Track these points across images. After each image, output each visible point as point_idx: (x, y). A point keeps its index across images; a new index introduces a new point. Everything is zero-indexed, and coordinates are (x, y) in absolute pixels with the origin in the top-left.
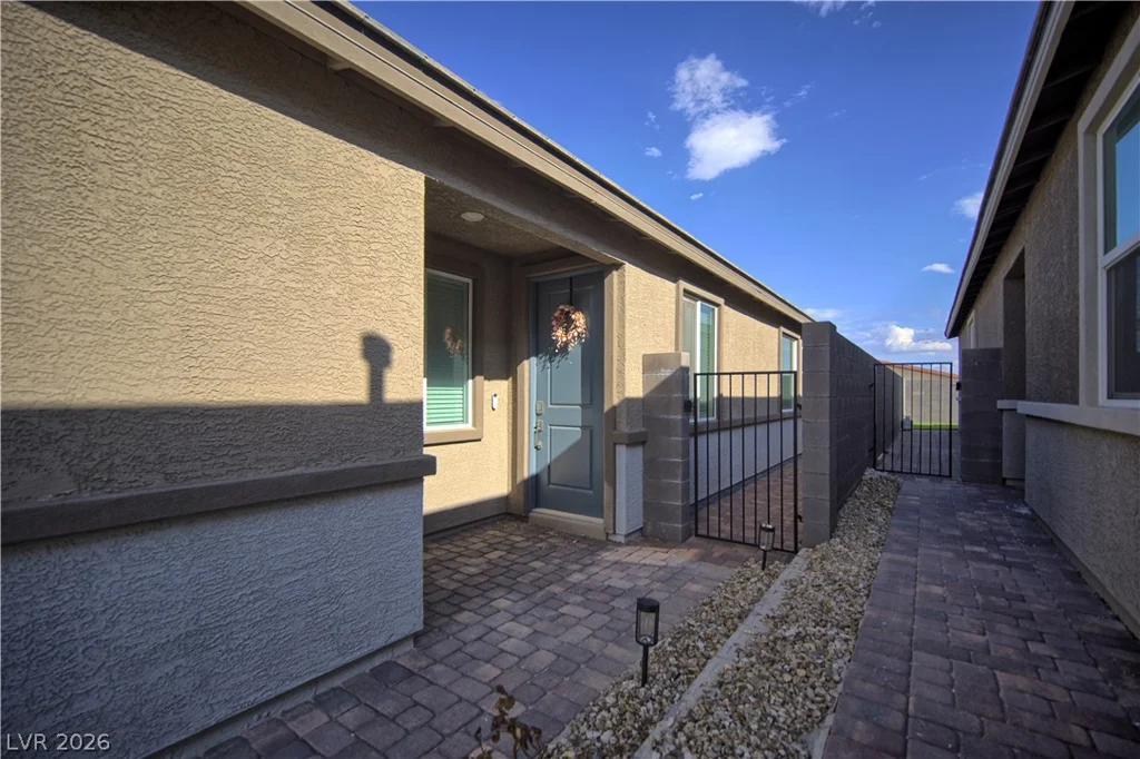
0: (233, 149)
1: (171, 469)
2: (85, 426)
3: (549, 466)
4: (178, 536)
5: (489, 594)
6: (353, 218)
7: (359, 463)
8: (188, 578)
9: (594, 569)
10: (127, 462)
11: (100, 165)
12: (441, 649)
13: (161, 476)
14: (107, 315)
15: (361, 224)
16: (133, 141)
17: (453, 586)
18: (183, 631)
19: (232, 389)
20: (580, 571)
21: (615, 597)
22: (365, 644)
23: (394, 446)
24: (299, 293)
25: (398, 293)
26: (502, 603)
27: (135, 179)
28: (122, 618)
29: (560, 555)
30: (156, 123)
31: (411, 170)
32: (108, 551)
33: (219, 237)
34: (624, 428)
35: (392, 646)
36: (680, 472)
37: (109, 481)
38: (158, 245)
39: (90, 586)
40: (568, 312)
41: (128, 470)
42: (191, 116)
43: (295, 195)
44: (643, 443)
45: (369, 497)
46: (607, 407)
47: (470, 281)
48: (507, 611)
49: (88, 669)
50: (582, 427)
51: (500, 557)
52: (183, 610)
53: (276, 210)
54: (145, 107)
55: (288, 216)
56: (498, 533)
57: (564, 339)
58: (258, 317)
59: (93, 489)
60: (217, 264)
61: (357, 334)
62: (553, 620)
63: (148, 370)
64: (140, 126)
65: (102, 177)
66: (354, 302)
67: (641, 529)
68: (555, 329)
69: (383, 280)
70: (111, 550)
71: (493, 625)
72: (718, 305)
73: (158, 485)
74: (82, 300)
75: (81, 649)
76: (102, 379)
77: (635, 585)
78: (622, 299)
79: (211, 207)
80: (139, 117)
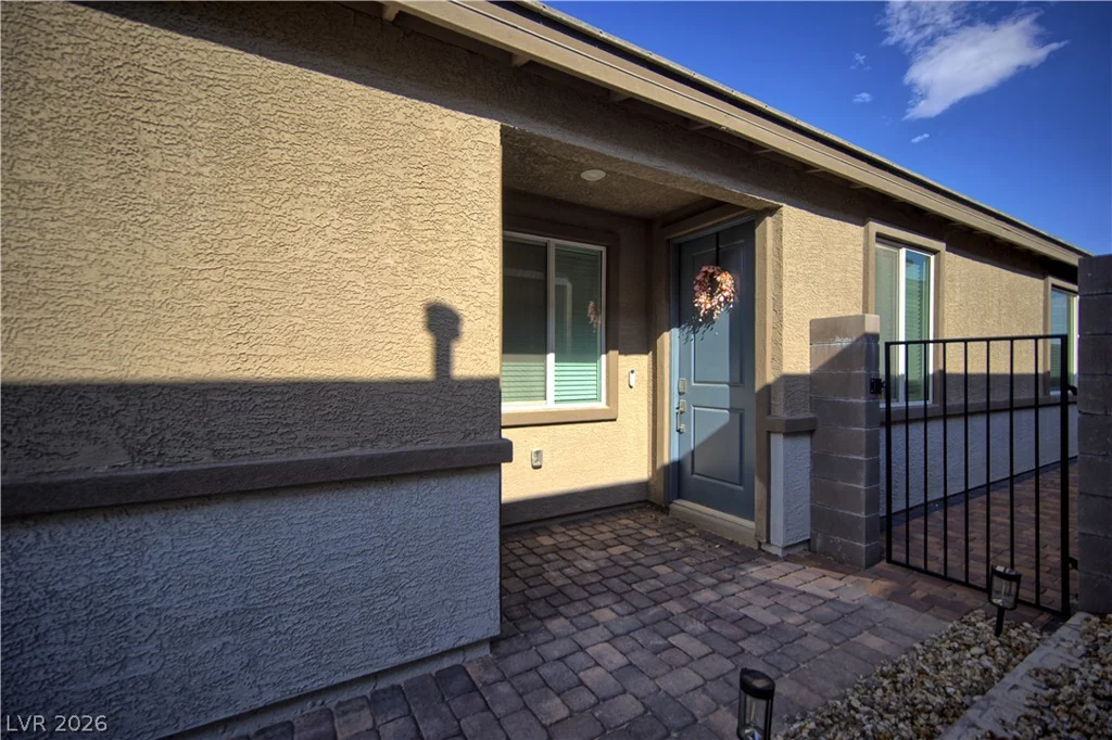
0: (282, 119)
1: (219, 445)
2: (138, 402)
3: (693, 452)
4: (225, 513)
5: (596, 600)
6: (414, 179)
7: (421, 446)
8: (236, 555)
9: (732, 588)
10: (177, 437)
11: (152, 151)
12: (516, 663)
13: (209, 452)
14: (157, 295)
15: (423, 185)
16: (182, 123)
17: (559, 582)
18: (230, 608)
19: (281, 366)
20: (713, 587)
21: (750, 634)
22: (429, 644)
23: (463, 429)
24: (353, 263)
25: (468, 258)
26: (606, 615)
27: (184, 160)
28: (171, 589)
29: (694, 561)
30: (204, 102)
31: (483, 119)
32: (159, 523)
33: (267, 212)
34: (781, 412)
35: (463, 648)
36: (863, 475)
37: (160, 455)
38: (206, 223)
39: (143, 555)
40: (713, 274)
41: (178, 445)
42: (238, 91)
43: (348, 161)
44: (811, 432)
45: (433, 483)
46: (758, 386)
47: (603, 249)
48: (605, 627)
49: (140, 635)
50: (730, 410)
51: (624, 554)
52: (231, 587)
53: (328, 178)
54: (194, 88)
55: (341, 183)
56: (631, 523)
57: (709, 306)
58: (309, 290)
59: (145, 462)
60: (265, 238)
61: (418, 305)
62: (656, 651)
63: (197, 347)
64: (188, 107)
65: (154, 161)
66: (415, 270)
67: (809, 541)
68: (697, 294)
69: (449, 244)
70: (162, 522)
71: (584, 642)
72: (935, 252)
73: (206, 460)
74: (135, 281)
75: (134, 615)
76: (153, 357)
77: (783, 622)
78: (779, 250)
79: (259, 181)
80: (188, 98)
